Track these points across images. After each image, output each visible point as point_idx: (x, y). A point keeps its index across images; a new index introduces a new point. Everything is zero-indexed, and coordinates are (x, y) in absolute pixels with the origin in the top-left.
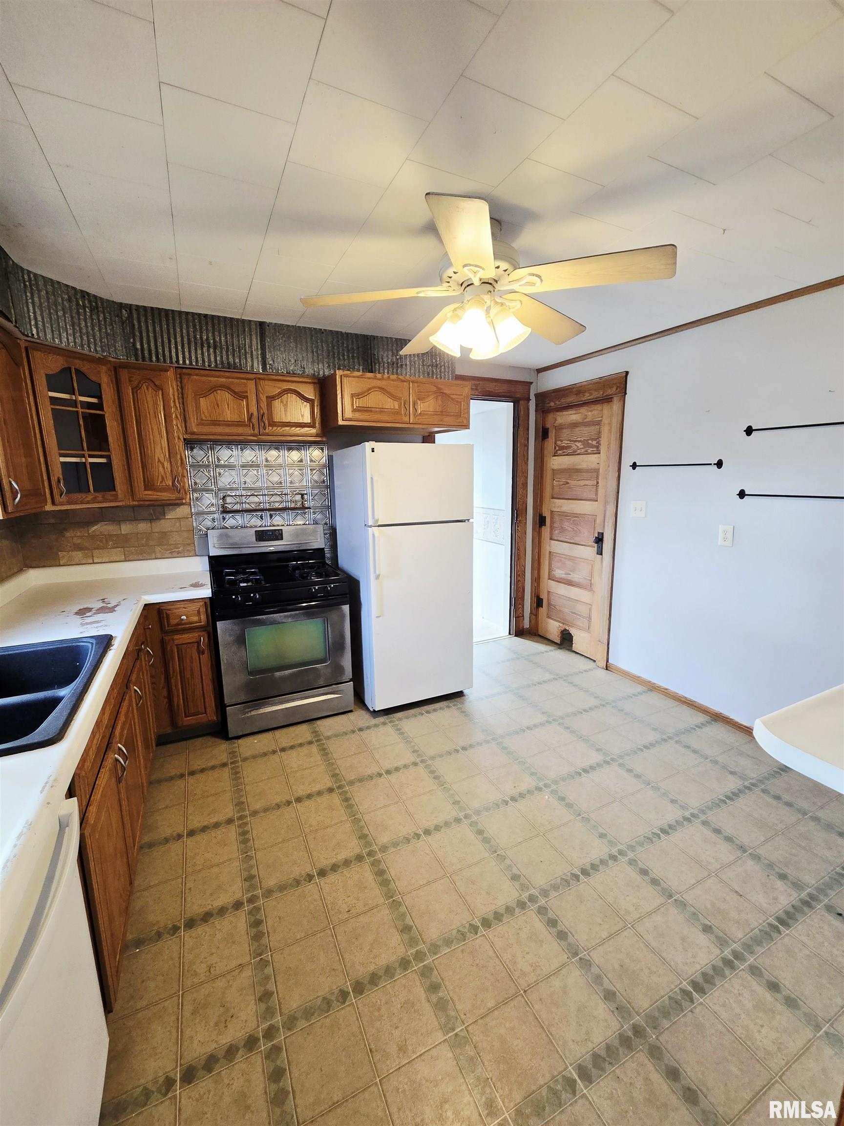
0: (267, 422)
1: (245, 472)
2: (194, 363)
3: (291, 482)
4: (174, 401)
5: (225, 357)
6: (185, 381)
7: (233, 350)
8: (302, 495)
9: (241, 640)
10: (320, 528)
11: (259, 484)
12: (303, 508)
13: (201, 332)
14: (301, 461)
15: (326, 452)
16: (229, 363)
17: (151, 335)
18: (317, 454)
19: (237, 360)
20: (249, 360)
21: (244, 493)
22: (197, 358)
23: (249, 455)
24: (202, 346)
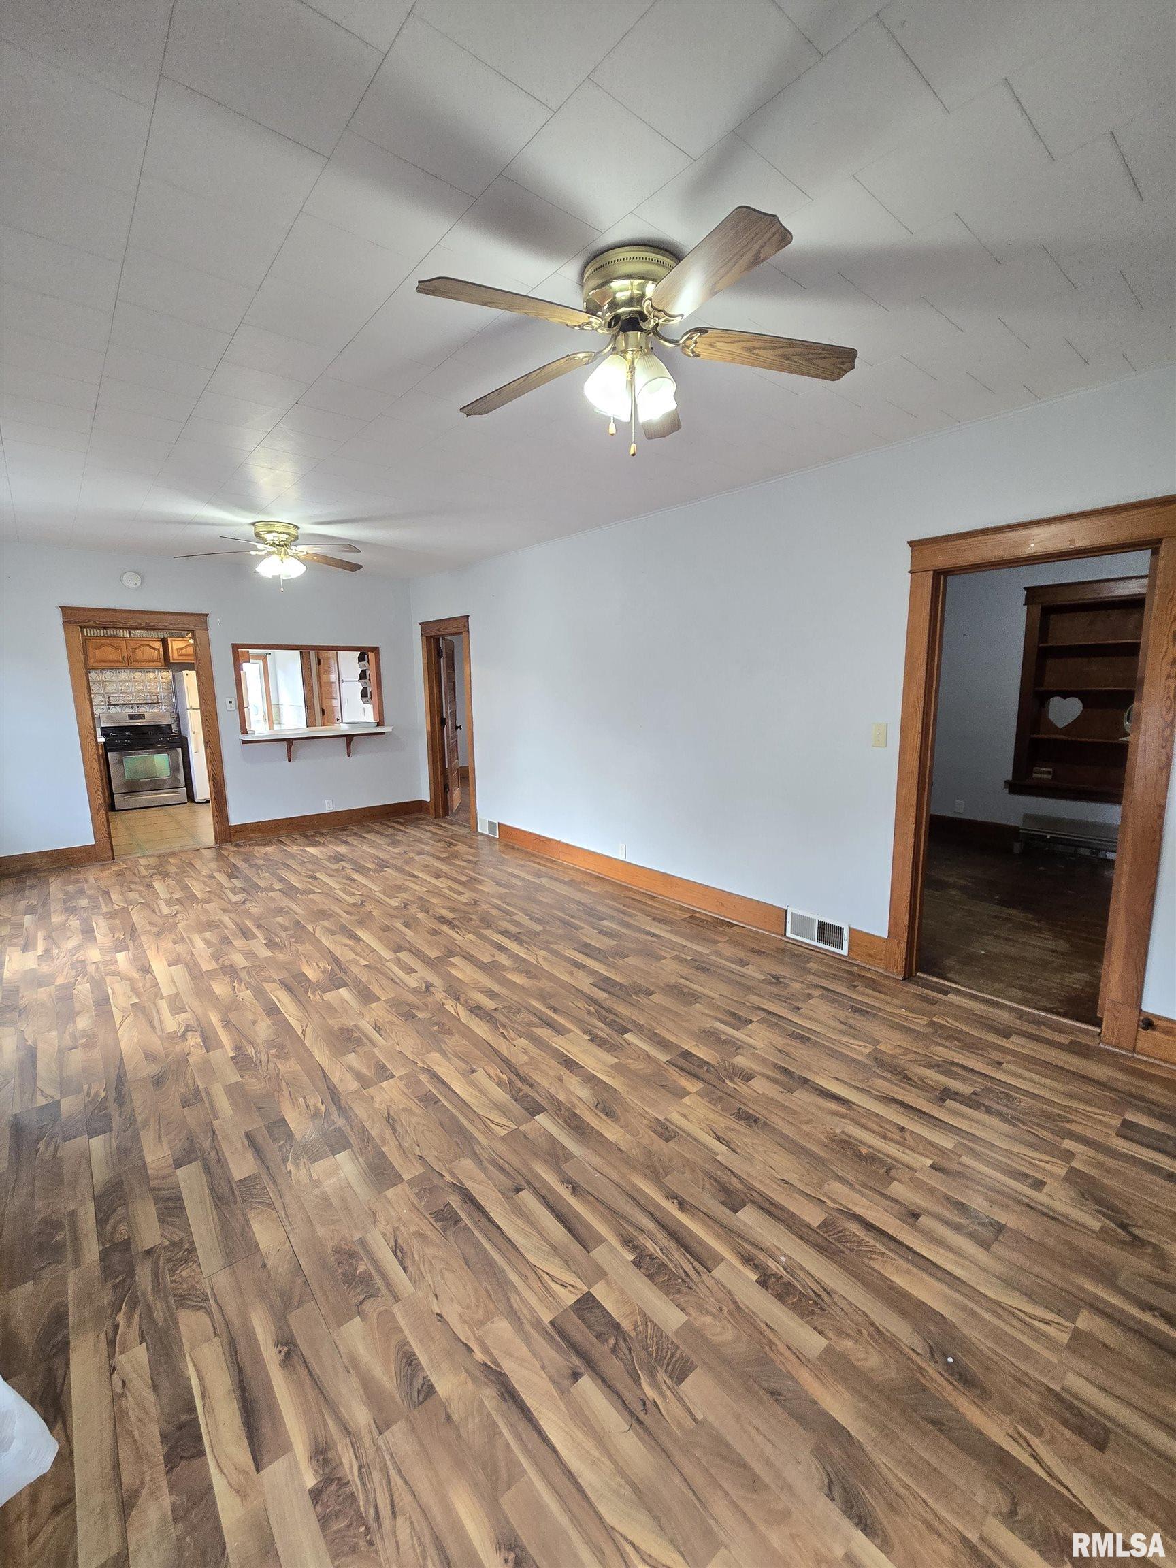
0: (133, 660)
1: (121, 684)
3: (150, 690)
8: (157, 696)
9: (121, 762)
10: (170, 714)
11: (130, 691)
12: (158, 703)
14: (156, 678)
15: (171, 673)
18: (167, 675)
21: (121, 695)
23: (124, 675)
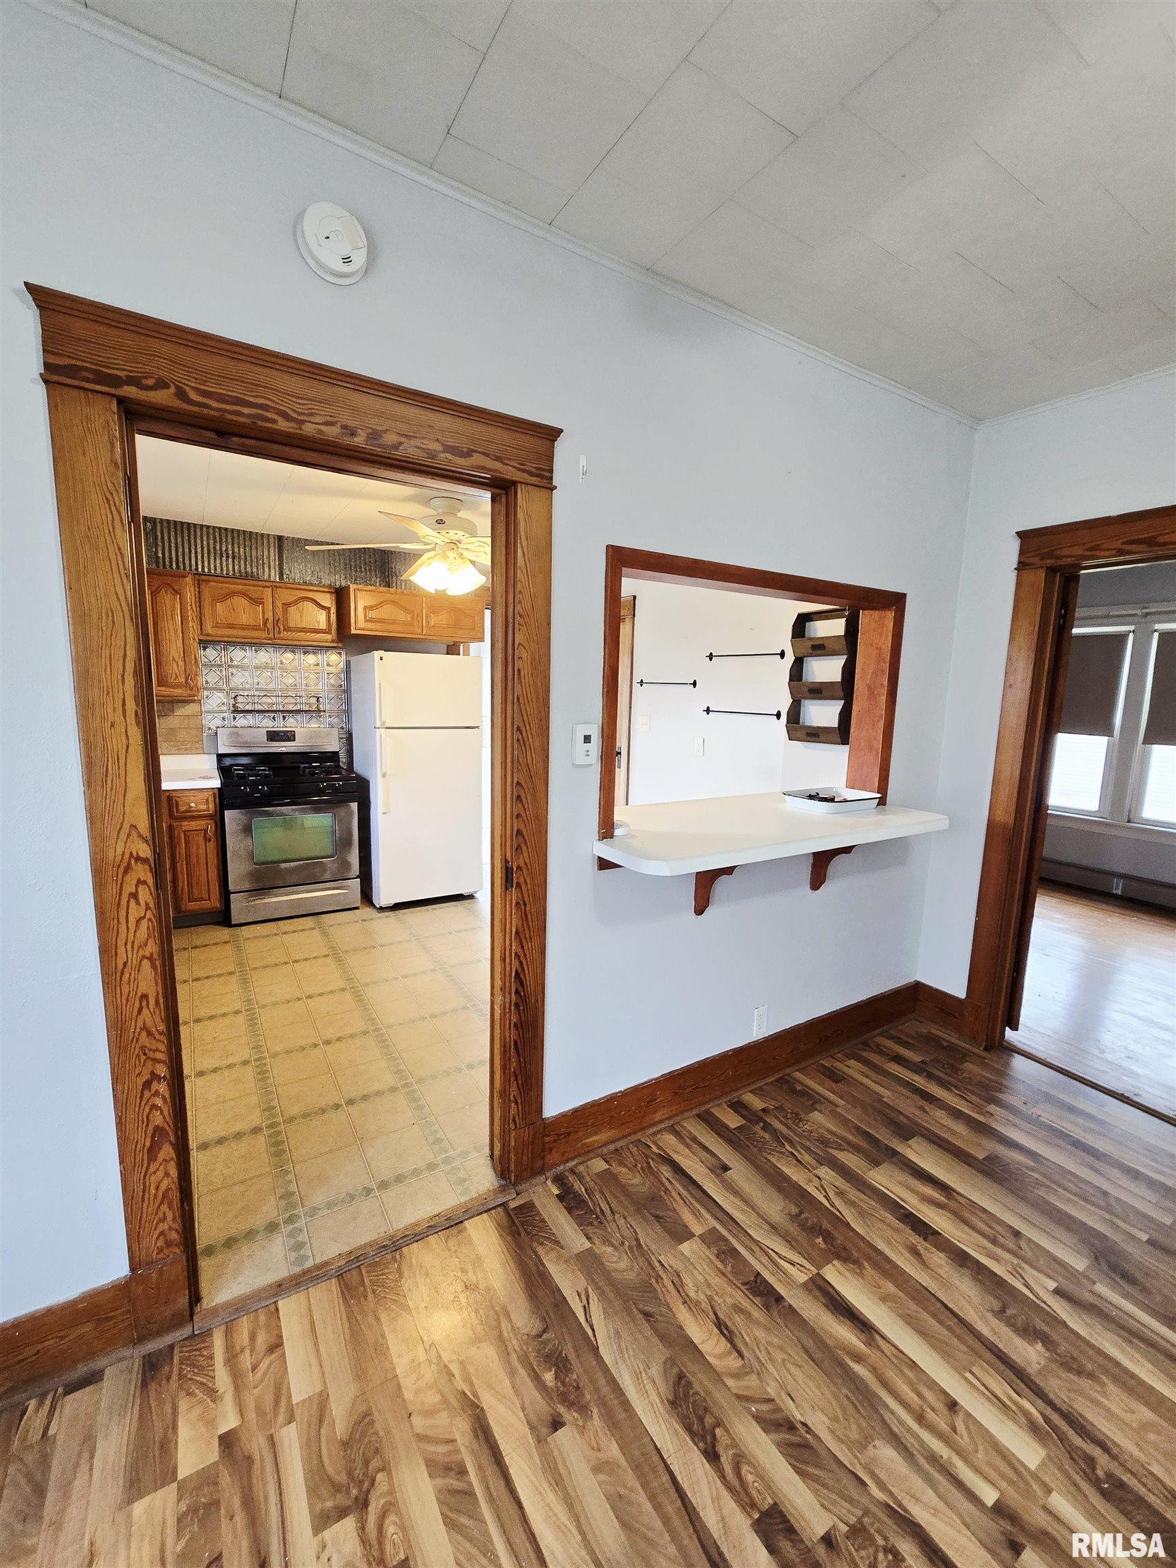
0: (282, 628)
1: (259, 672)
2: (213, 571)
3: (306, 685)
4: (191, 605)
5: (243, 566)
6: (203, 587)
7: (251, 560)
8: (318, 698)
9: (247, 830)
10: (335, 732)
11: (272, 686)
12: (319, 711)
13: (221, 544)
14: (318, 665)
15: (344, 656)
16: (246, 572)
17: (173, 545)
18: (335, 659)
19: (255, 570)
20: (266, 569)
21: (257, 693)
22: (215, 567)
23: (263, 656)
24: (221, 556)
